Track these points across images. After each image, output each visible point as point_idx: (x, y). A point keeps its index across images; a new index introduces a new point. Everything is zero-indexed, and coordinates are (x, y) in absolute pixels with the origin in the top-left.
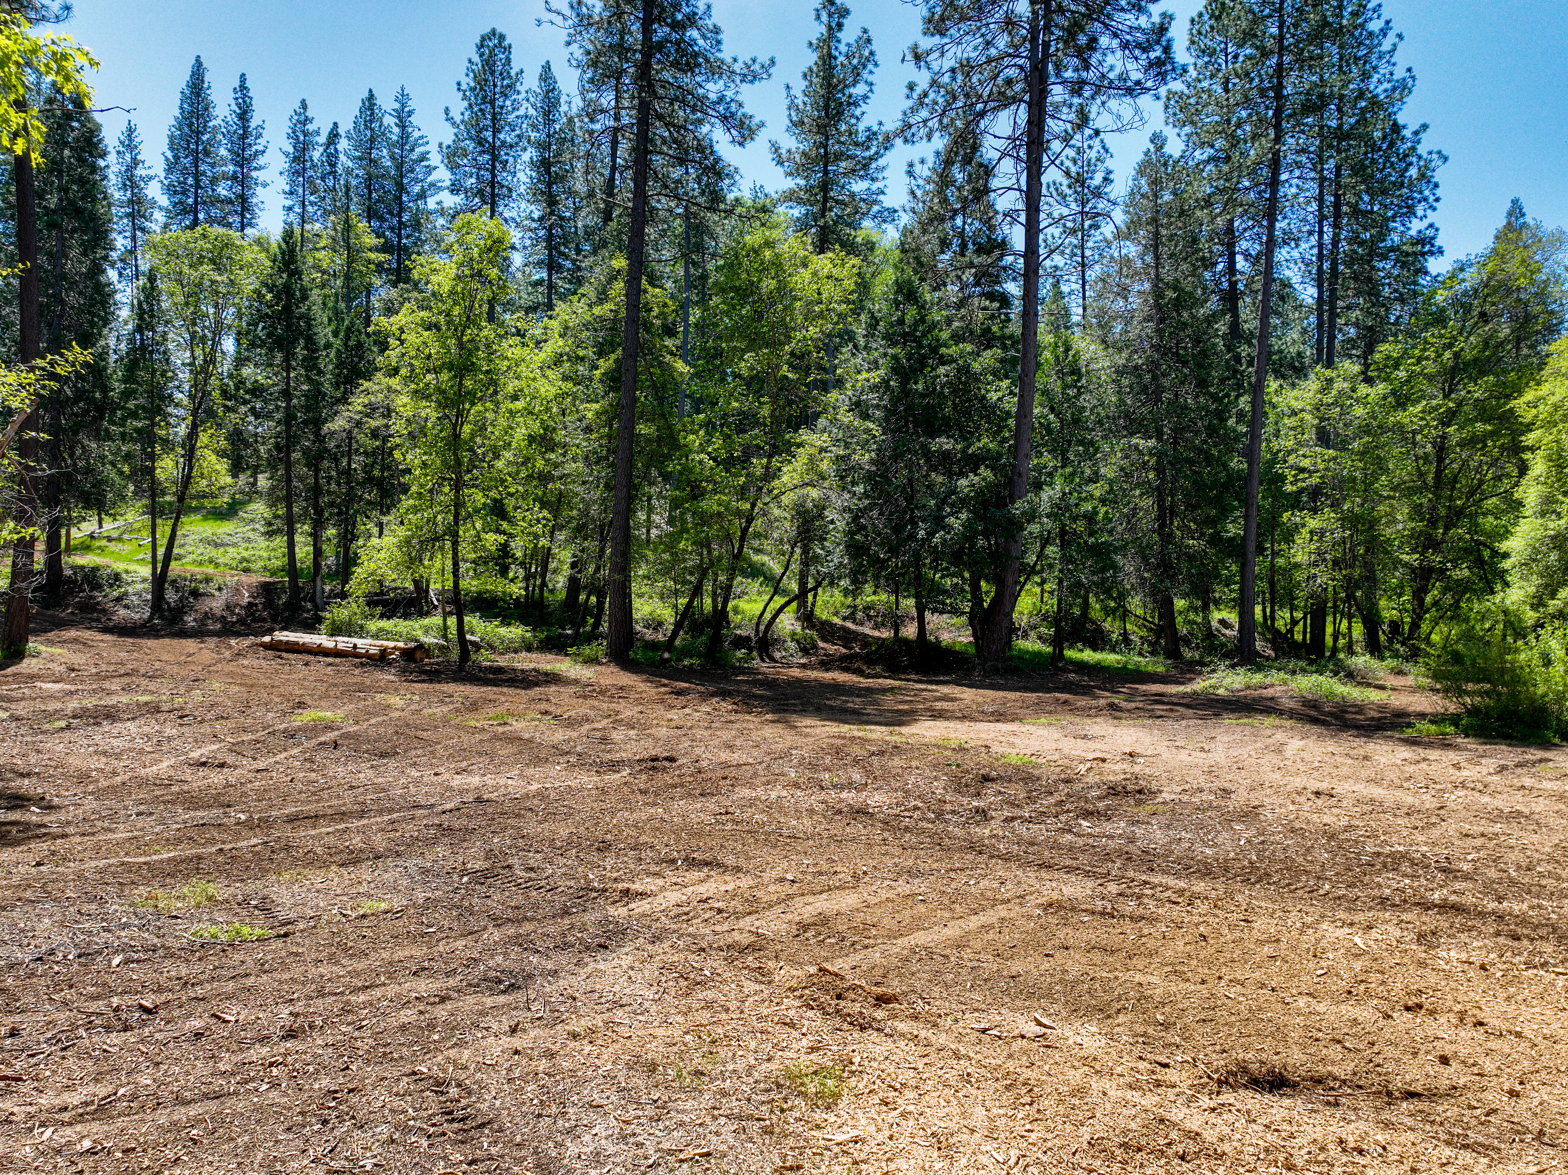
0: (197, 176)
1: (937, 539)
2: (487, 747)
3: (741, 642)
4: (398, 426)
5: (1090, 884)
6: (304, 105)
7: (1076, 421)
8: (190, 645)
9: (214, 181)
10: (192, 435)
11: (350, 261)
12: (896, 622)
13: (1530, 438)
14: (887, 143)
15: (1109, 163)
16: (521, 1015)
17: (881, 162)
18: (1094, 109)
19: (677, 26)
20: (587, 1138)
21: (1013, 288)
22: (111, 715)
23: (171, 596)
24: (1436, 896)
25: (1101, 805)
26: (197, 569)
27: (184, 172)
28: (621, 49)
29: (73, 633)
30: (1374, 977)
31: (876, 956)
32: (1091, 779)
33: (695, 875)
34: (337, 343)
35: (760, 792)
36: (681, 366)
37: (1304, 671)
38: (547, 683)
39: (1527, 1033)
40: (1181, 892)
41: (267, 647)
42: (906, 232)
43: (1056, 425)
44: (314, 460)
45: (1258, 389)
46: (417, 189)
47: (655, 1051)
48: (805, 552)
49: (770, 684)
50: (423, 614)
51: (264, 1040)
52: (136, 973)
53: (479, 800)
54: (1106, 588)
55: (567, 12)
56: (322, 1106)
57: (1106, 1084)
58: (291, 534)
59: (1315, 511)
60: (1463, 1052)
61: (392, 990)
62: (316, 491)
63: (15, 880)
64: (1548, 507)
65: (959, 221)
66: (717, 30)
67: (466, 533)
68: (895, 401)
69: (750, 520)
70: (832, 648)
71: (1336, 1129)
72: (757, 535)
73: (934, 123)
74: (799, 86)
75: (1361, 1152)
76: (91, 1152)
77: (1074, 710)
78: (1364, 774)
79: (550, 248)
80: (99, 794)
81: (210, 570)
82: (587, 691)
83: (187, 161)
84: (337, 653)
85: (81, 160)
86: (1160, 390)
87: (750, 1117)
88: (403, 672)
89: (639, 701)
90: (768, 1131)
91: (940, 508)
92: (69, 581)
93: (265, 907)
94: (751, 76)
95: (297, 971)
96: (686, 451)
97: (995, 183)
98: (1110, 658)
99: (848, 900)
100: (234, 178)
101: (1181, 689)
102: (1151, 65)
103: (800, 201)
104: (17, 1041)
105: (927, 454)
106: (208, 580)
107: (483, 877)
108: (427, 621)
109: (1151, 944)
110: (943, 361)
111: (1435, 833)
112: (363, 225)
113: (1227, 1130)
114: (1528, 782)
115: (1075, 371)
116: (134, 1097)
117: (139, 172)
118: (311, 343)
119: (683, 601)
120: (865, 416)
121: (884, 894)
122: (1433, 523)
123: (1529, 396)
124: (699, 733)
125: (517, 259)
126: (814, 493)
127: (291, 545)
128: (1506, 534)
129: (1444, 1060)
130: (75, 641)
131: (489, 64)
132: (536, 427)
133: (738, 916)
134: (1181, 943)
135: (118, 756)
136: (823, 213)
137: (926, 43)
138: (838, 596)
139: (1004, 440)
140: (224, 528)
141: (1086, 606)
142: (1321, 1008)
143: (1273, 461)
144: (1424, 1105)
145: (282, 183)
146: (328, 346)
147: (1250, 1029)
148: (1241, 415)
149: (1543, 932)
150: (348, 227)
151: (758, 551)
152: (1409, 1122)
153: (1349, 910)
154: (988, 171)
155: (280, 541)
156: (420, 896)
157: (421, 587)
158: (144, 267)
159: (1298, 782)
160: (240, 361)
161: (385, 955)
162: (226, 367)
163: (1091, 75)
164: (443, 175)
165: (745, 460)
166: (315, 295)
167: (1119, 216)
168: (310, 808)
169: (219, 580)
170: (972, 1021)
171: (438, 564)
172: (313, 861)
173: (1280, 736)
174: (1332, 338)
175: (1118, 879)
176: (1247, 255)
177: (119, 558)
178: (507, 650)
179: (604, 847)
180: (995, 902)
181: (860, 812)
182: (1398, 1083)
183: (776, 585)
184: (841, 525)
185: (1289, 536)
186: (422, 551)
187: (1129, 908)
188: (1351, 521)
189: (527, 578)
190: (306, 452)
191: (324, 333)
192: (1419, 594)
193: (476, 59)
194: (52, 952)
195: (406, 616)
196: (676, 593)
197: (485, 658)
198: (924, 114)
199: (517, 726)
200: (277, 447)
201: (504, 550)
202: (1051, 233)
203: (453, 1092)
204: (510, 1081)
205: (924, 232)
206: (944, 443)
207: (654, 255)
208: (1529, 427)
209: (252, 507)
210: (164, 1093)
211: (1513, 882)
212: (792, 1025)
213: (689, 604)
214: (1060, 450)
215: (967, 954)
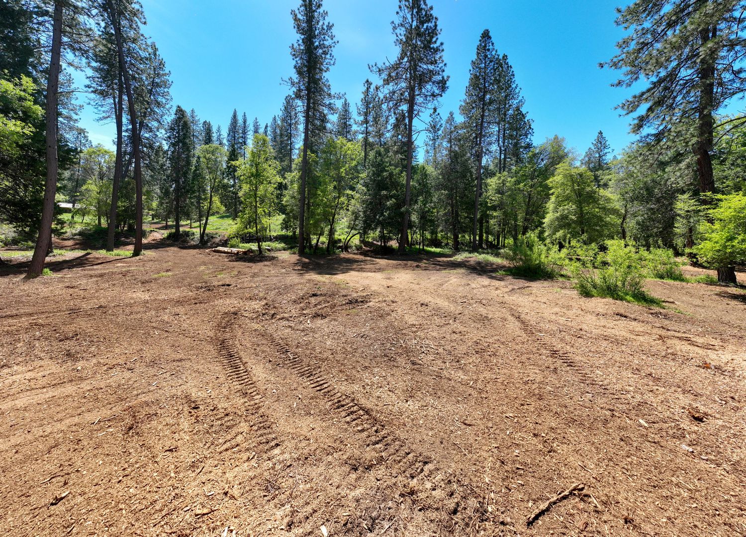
0: (234, 137)
3: (340, 247)
6: (256, 119)
7: (426, 186)
9: (238, 138)
10: (211, 197)
13: (551, 192)
23: (206, 238)
27: (232, 136)
41: (213, 251)
55: (288, 81)
59: (496, 211)
64: (555, 210)
69: (334, 215)
70: (366, 248)
83: (232, 134)
91: (383, 210)
92: (182, 235)
98: (438, 250)
100: (242, 137)
105: (381, 196)
106: (217, 234)
110: (386, 171)
117: (221, 137)
122: (527, 214)
123: (551, 180)
128: (544, 218)
131: (288, 103)
143: (485, 198)
158: (197, 156)
169: (220, 233)
174: (504, 167)
184: (362, 215)
186: (247, 225)
188: (504, 213)
193: (285, 102)
197: (267, 253)
206: (384, 193)
208: (551, 189)
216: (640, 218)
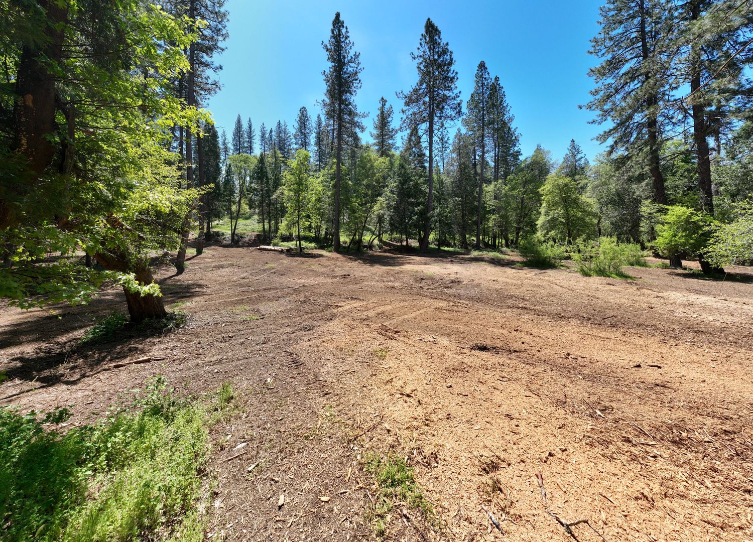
0: (240, 142)
1: (410, 222)
2: (306, 273)
3: (365, 246)
4: (285, 197)
5: (446, 303)
6: (264, 124)
7: (443, 194)
8: (240, 249)
9: (244, 143)
10: (240, 200)
11: (276, 160)
12: (401, 241)
13: (542, 198)
14: (396, 132)
15: (449, 135)
16: (311, 337)
17: (395, 136)
18: (444, 122)
19: (347, 105)
20: (326, 368)
21: (427, 165)
22: (222, 267)
23: (236, 238)
24: (521, 305)
25: (449, 285)
26: (241, 231)
27: (237, 141)
28: (334, 111)
29: (213, 247)
30: (507, 323)
31: (395, 321)
32: (447, 279)
33: (353, 301)
34: (273, 178)
35: (369, 283)
36: (350, 183)
37: (491, 251)
38: (320, 257)
39: (542, 336)
40: (467, 305)
41: (258, 249)
42: (401, 152)
43: (438, 195)
44: (268, 205)
45: (481, 186)
46: (288, 144)
47: (343, 345)
48: (380, 225)
49: (372, 256)
50: (291, 241)
51: (258, 344)
52: (228, 328)
53: (303, 286)
54: (450, 233)
55: (321, 103)
56: (271, 361)
57: (449, 353)
58: (263, 223)
59: (493, 214)
60: (527, 341)
61: (281, 330)
62: (269, 212)
63: (200, 305)
64: (547, 214)
65: (414, 149)
66: (356, 106)
67: (301, 222)
68: (400, 190)
69: (367, 218)
70: (386, 248)
71: (498, 360)
72: (368, 221)
73: (407, 127)
74: (376, 119)
75: (503, 365)
76: (217, 372)
77: (443, 262)
78: (505, 276)
79: (320, 157)
80: (220, 284)
81: (245, 231)
82: (329, 259)
83: (237, 138)
84: (275, 250)
85: (213, 139)
86: (462, 187)
87: (365, 362)
88: (286, 255)
89: (341, 261)
90: (369, 366)
91: (411, 215)
92: (212, 235)
93: (258, 311)
94: (364, 116)
95: (265, 327)
96: (351, 202)
97: (422, 140)
98: (451, 249)
99: (389, 307)
100: (248, 142)
101: (468, 256)
102: (457, 112)
103: (377, 145)
104: (200, 345)
105: (408, 202)
106: (244, 234)
107: (304, 302)
108: (292, 243)
109: (460, 318)
110: (411, 181)
111: (521, 290)
112: (279, 152)
113: (472, 360)
114: (542, 277)
115: (442, 182)
116: (227, 359)
117: (226, 141)
118: (267, 178)
119: (351, 237)
120: (394, 194)
121: (397, 306)
122: (521, 217)
123: (542, 188)
124: (355, 269)
125: (312, 160)
126: (382, 212)
127: (264, 225)
128: (537, 220)
129: (523, 343)
130: (214, 249)
131: (302, 114)
132: (317, 197)
133: (363, 311)
134: (467, 318)
135: (224, 277)
136: (382, 147)
137: (405, 108)
138: (388, 236)
139: (426, 199)
140: (248, 222)
141: (445, 237)
142: (495, 330)
143: (484, 203)
144: (518, 354)
145: (259, 143)
146: (271, 179)
147: (479, 336)
148: (477, 193)
149: (544, 314)
150: (275, 152)
151: (369, 225)
152: (515, 358)
153: (501, 309)
154: (420, 137)
155: (261, 225)
156: (289, 307)
157: (291, 235)
158: (228, 163)
159: (489, 278)
160: (251, 183)
161: (280, 322)
162: (247, 184)
163: (444, 115)
164: (293, 140)
165: (365, 204)
166: (268, 169)
167: (451, 148)
168: (269, 287)
169: (247, 234)
170: (418, 337)
171: (295, 229)
172: (270, 300)
173: (485, 267)
174: (498, 174)
175: (452, 302)
176: (479, 156)
177: (223, 229)
178: (311, 249)
179: (332, 295)
180: (423, 307)
181: (393, 288)
182: (512, 349)
183: (373, 233)
184: (388, 219)
185: (488, 220)
186: (291, 226)
187: (455, 308)
188: (501, 216)
189: (315, 232)
190: (267, 204)
191: (270, 176)
192: (518, 234)
193: (299, 113)
194: (208, 323)
195: (287, 242)
196: (350, 235)
197: (306, 251)
198: (405, 125)
199: (313, 267)
200: (260, 202)
201: (310, 226)
202: (435, 152)
203: (295, 356)
204: (308, 353)
205: (406, 152)
206: (412, 200)
207: (343, 158)
208: (542, 195)
209: (254, 216)
210: (234, 358)
211: (538, 302)
212: (375, 339)
213: (353, 238)
214: (439, 200)
215: (417, 320)
216: (613, 219)
